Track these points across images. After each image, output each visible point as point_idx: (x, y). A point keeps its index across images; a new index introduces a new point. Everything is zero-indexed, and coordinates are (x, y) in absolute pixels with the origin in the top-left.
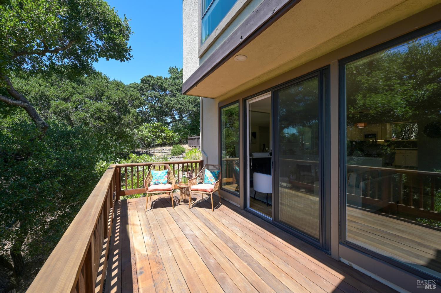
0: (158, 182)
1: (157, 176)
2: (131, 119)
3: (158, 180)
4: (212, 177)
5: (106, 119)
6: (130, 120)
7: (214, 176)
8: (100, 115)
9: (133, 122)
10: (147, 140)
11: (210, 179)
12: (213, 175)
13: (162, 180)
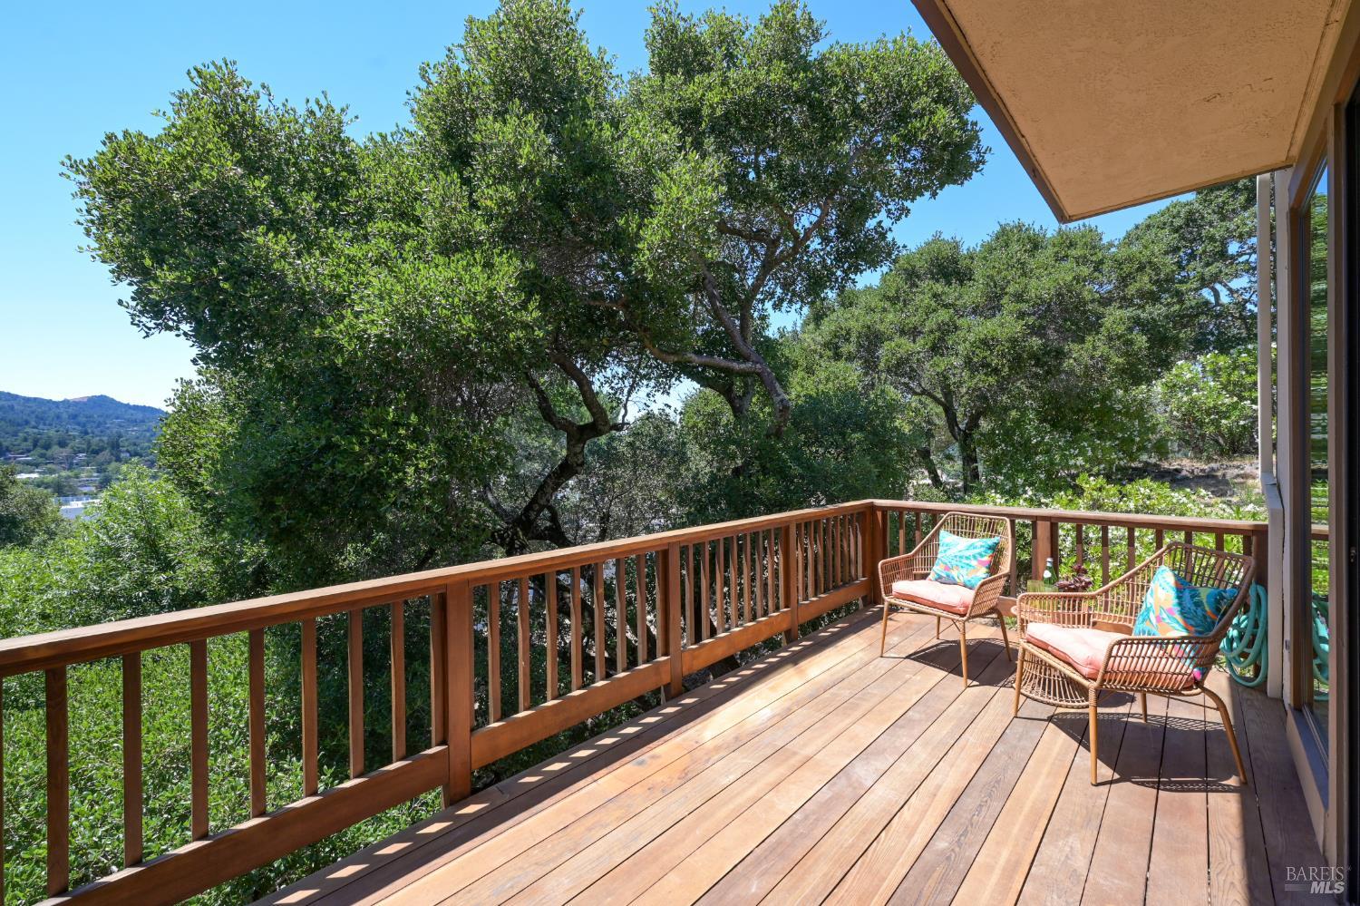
0: (948, 576)
1: (948, 553)
2: (1102, 349)
3: (947, 568)
4: (1170, 611)
5: (1003, 365)
6: (1098, 353)
7: (1183, 613)
8: (985, 358)
9: (1107, 359)
10: (1216, 423)
11: (1159, 619)
12: (1180, 604)
13: (964, 572)
